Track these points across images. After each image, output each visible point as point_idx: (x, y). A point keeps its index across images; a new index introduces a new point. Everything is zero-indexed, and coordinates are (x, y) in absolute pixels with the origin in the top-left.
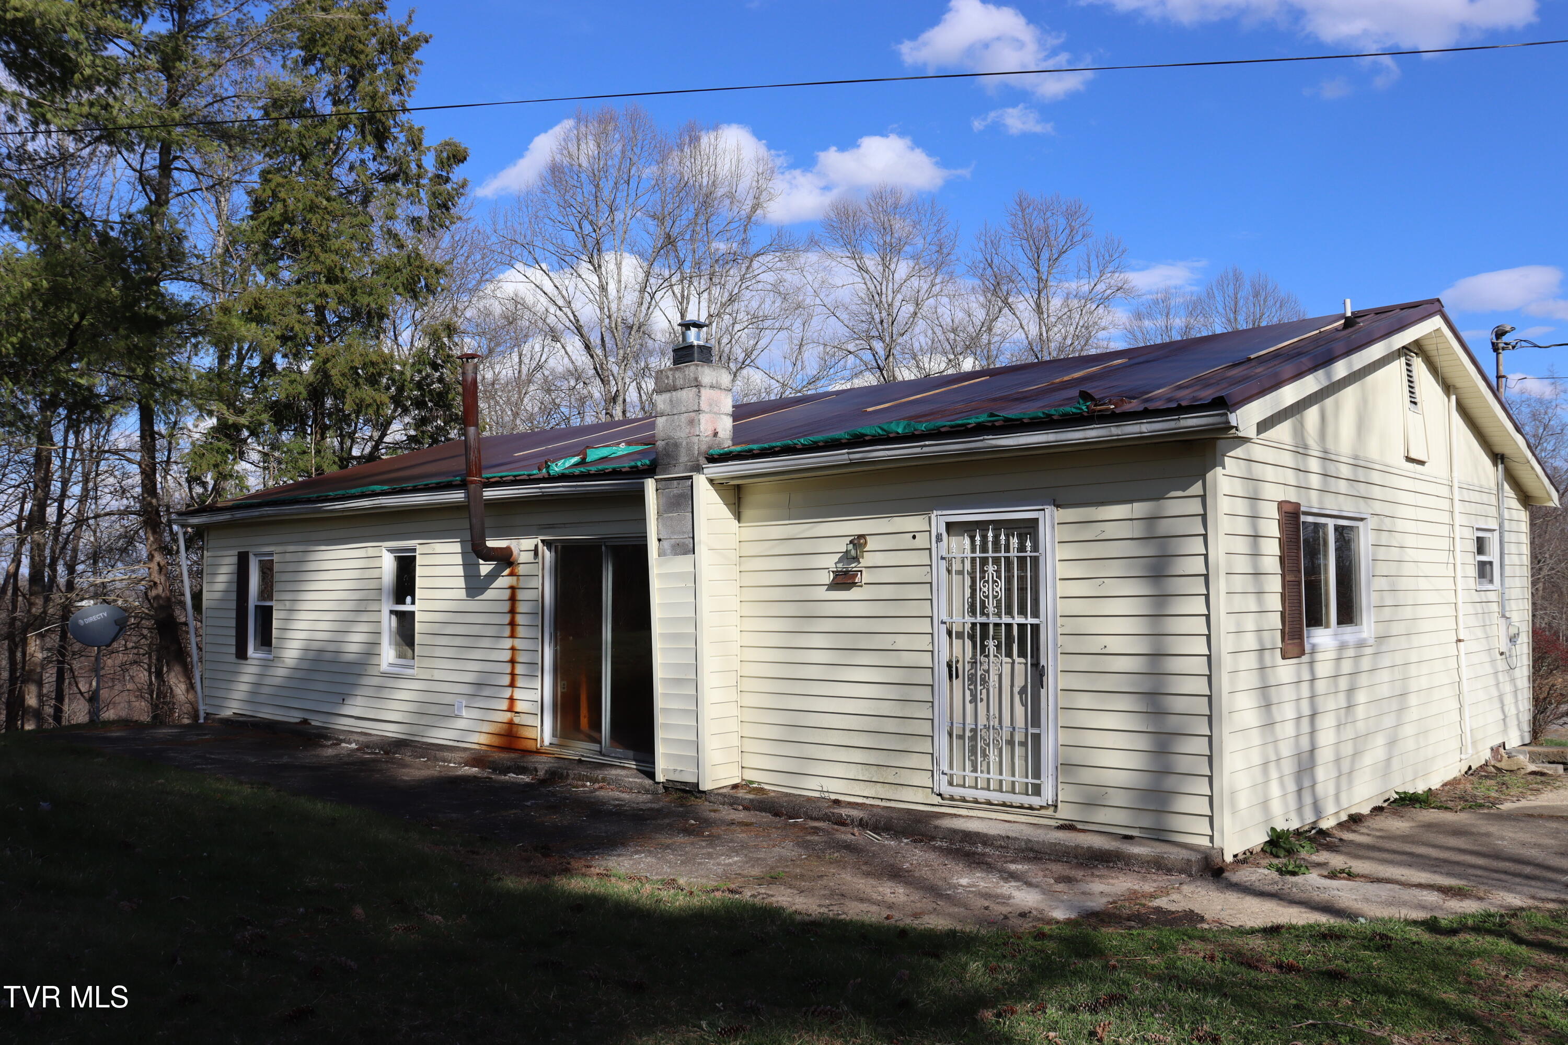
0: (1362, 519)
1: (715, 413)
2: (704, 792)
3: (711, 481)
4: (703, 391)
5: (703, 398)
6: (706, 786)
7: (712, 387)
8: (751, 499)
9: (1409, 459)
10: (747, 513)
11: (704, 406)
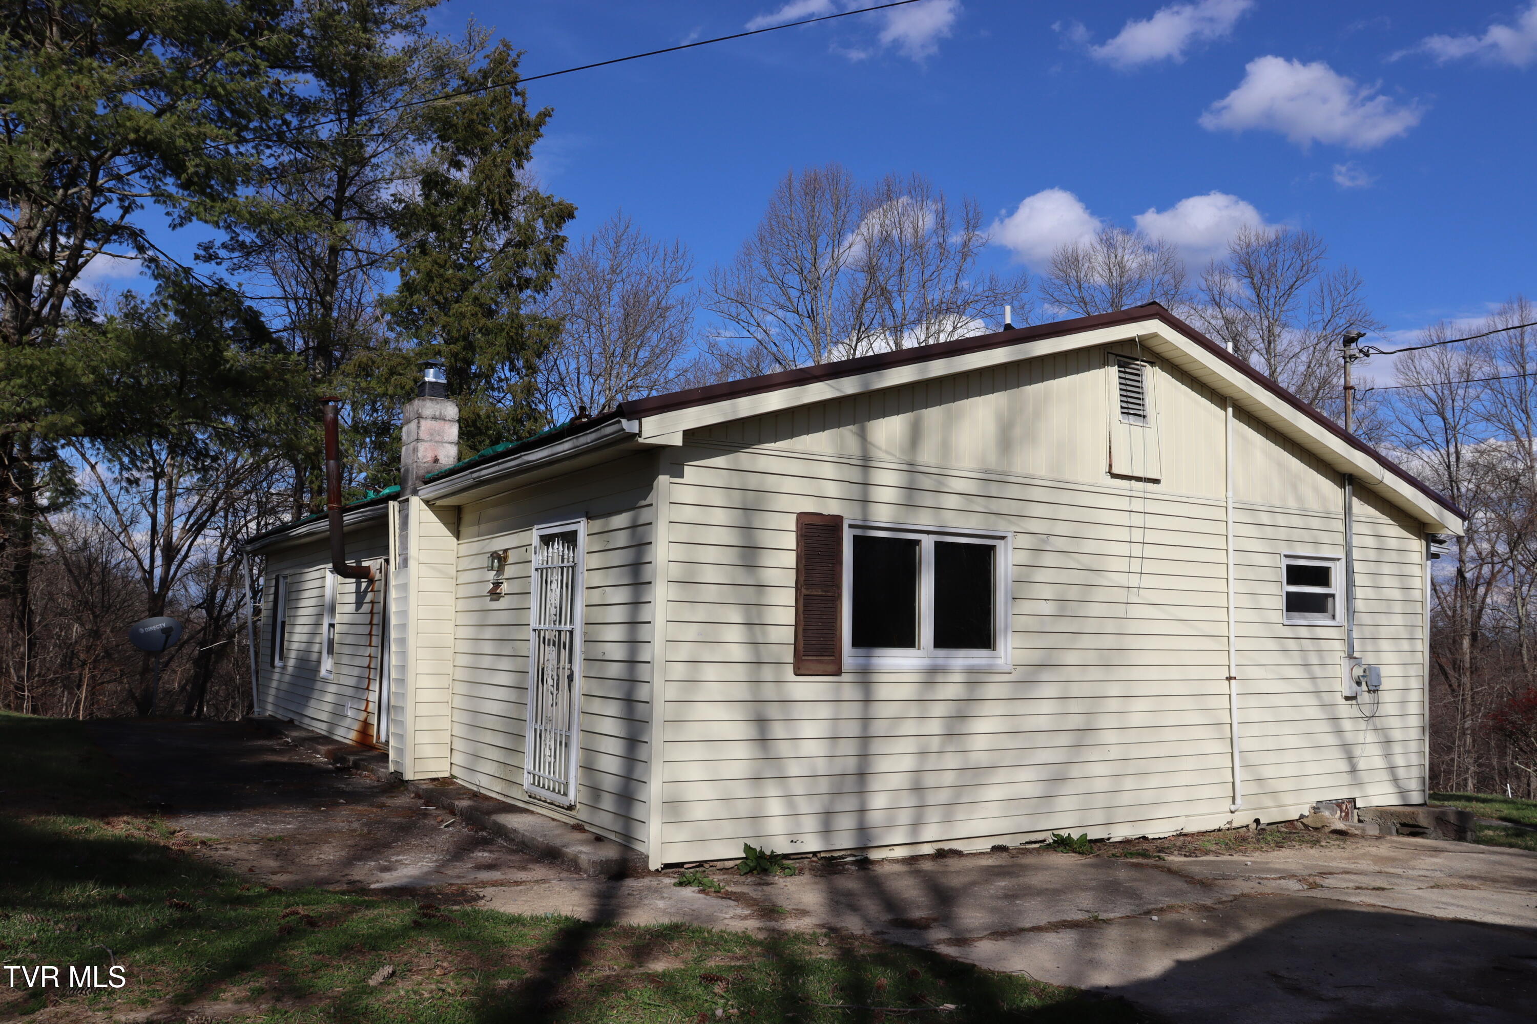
0: (1003, 538)
1: (437, 442)
2: (407, 781)
3: (427, 502)
4: (423, 422)
5: (422, 428)
6: (409, 776)
7: (434, 418)
8: (467, 517)
9: (1114, 476)
10: (464, 530)
11: (422, 435)
